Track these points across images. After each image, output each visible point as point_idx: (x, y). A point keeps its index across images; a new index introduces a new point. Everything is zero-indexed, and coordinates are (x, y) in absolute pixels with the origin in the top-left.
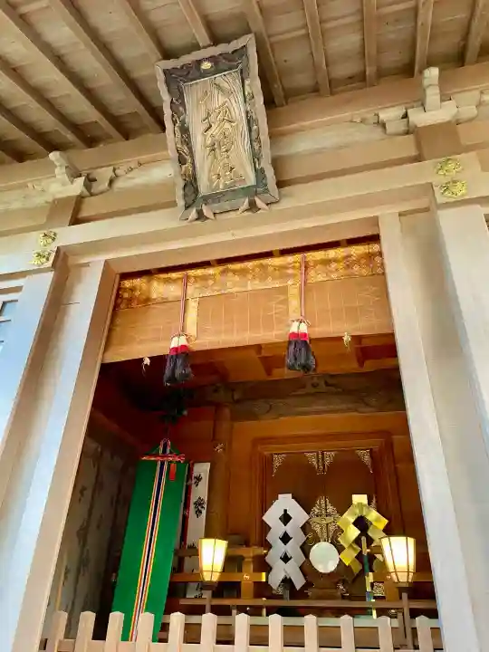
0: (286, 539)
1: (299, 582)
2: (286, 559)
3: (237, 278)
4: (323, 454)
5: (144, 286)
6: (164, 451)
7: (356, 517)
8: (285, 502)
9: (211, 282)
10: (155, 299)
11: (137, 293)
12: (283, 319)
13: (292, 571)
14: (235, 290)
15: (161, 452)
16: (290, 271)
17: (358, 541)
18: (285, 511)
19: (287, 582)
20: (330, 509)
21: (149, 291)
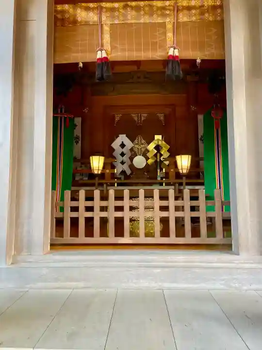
0: (123, 154)
1: (128, 172)
2: (123, 163)
3: (134, 13)
4: (141, 115)
5: (71, 10)
6: (61, 111)
7: (156, 145)
8: (123, 138)
9: (116, 14)
10: (81, 22)
11: (67, 16)
12: (163, 46)
13: (126, 167)
14: (133, 21)
15: (59, 112)
16: (168, 12)
17: (156, 155)
18: (122, 142)
19: (123, 172)
20: (143, 141)
21: (75, 15)
